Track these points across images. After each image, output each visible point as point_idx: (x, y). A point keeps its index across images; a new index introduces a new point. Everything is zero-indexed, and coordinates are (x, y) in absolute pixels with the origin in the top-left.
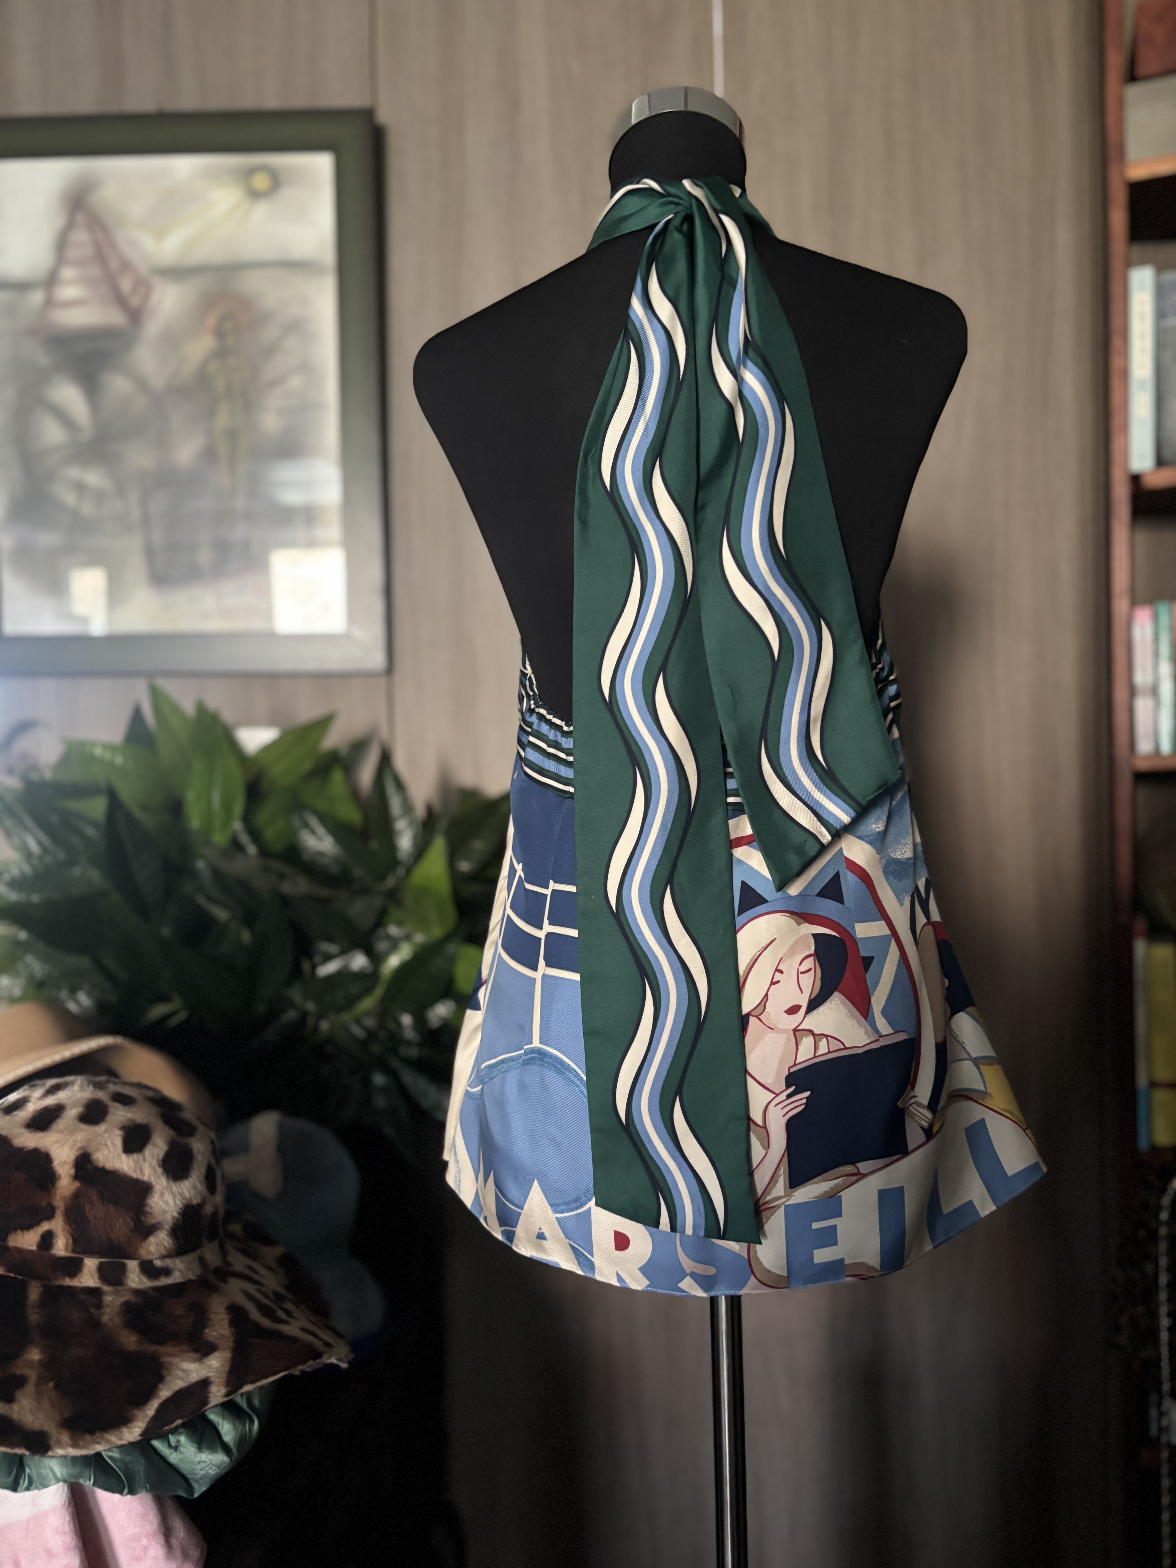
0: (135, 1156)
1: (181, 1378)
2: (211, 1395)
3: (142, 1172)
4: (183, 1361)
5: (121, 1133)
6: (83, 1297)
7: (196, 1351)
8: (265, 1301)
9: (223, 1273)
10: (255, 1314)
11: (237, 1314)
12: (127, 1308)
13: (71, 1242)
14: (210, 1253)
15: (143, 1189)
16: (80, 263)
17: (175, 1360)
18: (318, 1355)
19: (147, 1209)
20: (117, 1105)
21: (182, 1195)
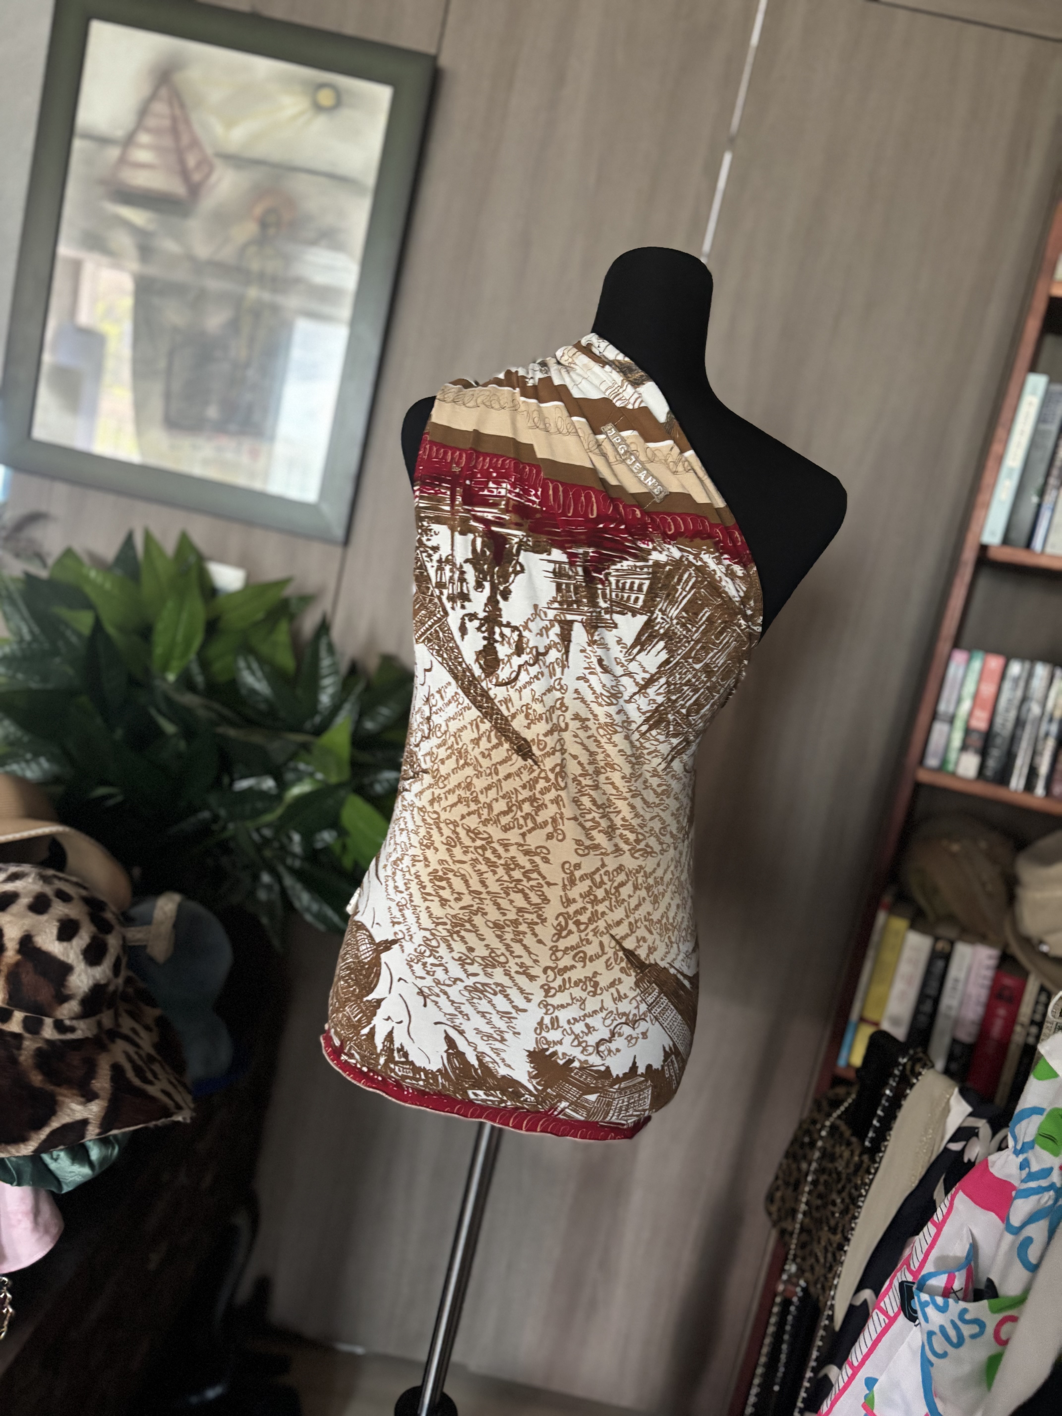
0: (65, 944)
1: (69, 1115)
2: (88, 1133)
3: (68, 956)
4: (72, 1102)
5: (57, 924)
6: (8, 1038)
7: (83, 1096)
8: (139, 1062)
9: (114, 1034)
10: (130, 1074)
11: (117, 1070)
12: (39, 1053)
13: (7, 997)
14: (107, 1019)
15: (67, 969)
16: (156, 132)
17: (67, 1100)
18: (170, 1115)
19: (67, 983)
20: (58, 900)
21: (94, 977)
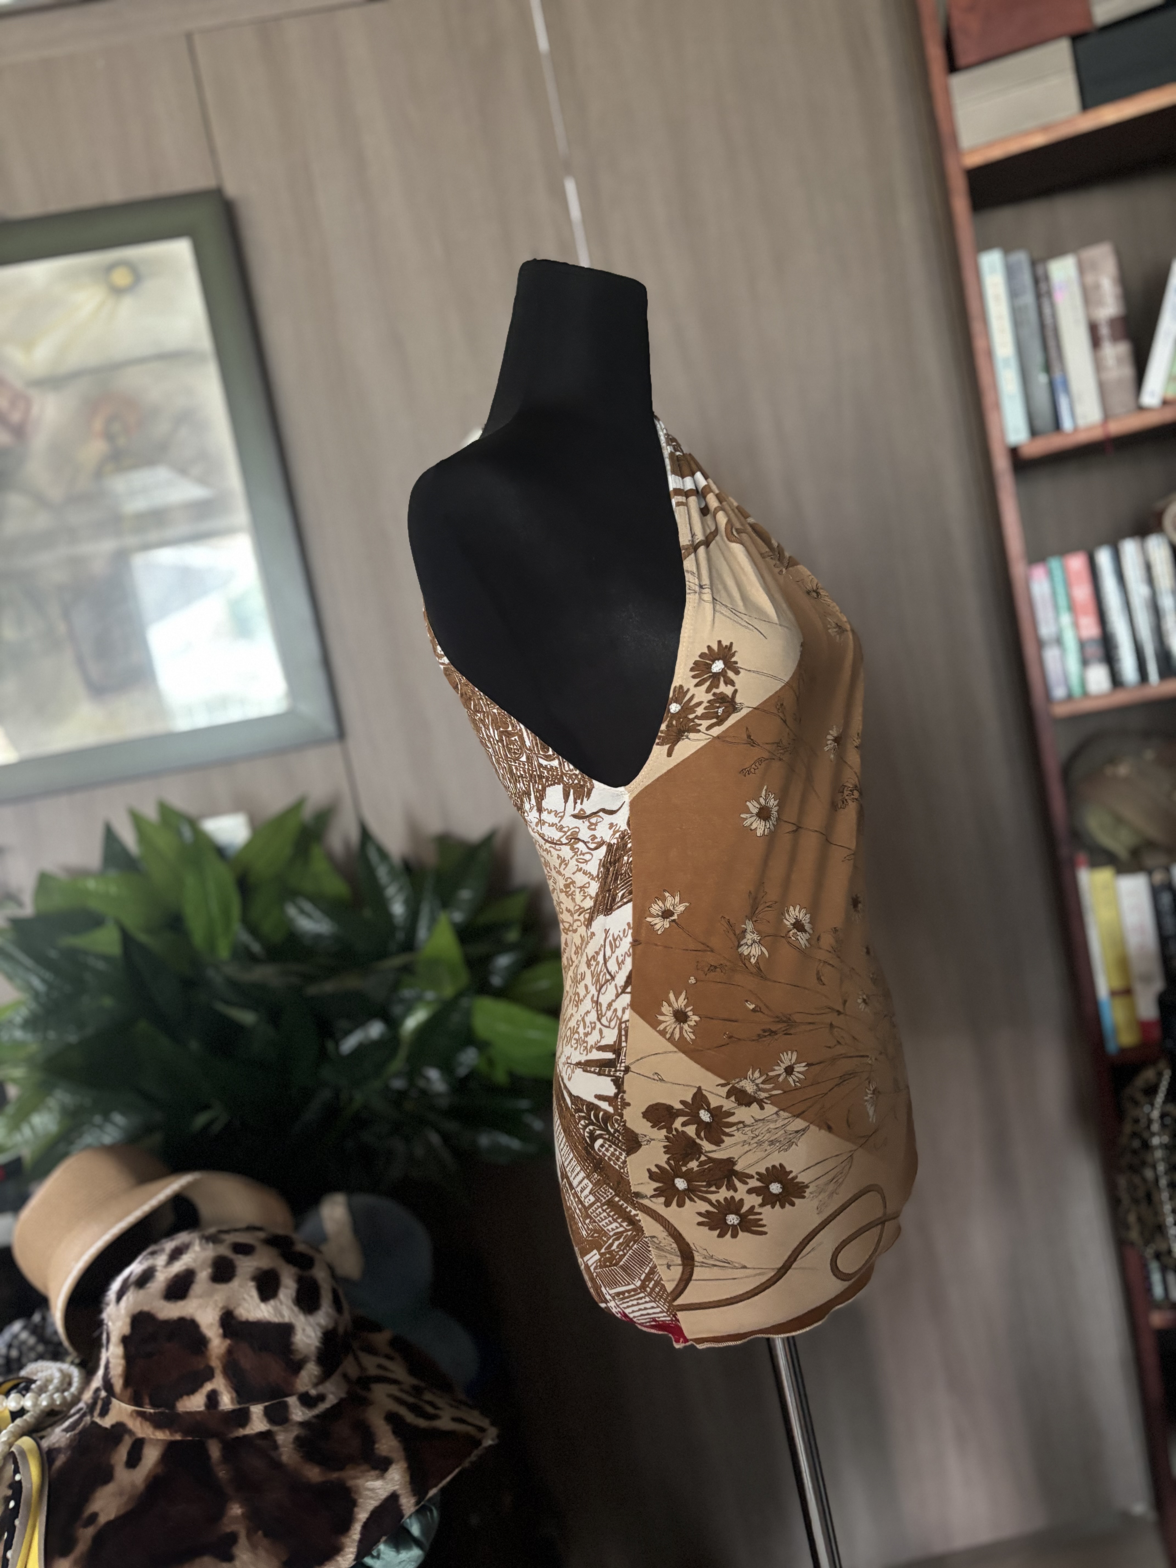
0: (272, 1302)
1: (371, 1498)
2: (403, 1508)
3: (282, 1316)
4: (367, 1481)
5: (252, 1284)
6: (258, 1442)
7: (374, 1468)
8: (411, 1400)
9: (365, 1382)
10: (410, 1418)
11: (392, 1419)
12: (300, 1443)
13: (234, 1395)
14: (349, 1366)
15: (286, 1330)
17: (360, 1482)
18: (478, 1443)
19: (293, 1347)
20: (240, 1257)
21: (319, 1325)
